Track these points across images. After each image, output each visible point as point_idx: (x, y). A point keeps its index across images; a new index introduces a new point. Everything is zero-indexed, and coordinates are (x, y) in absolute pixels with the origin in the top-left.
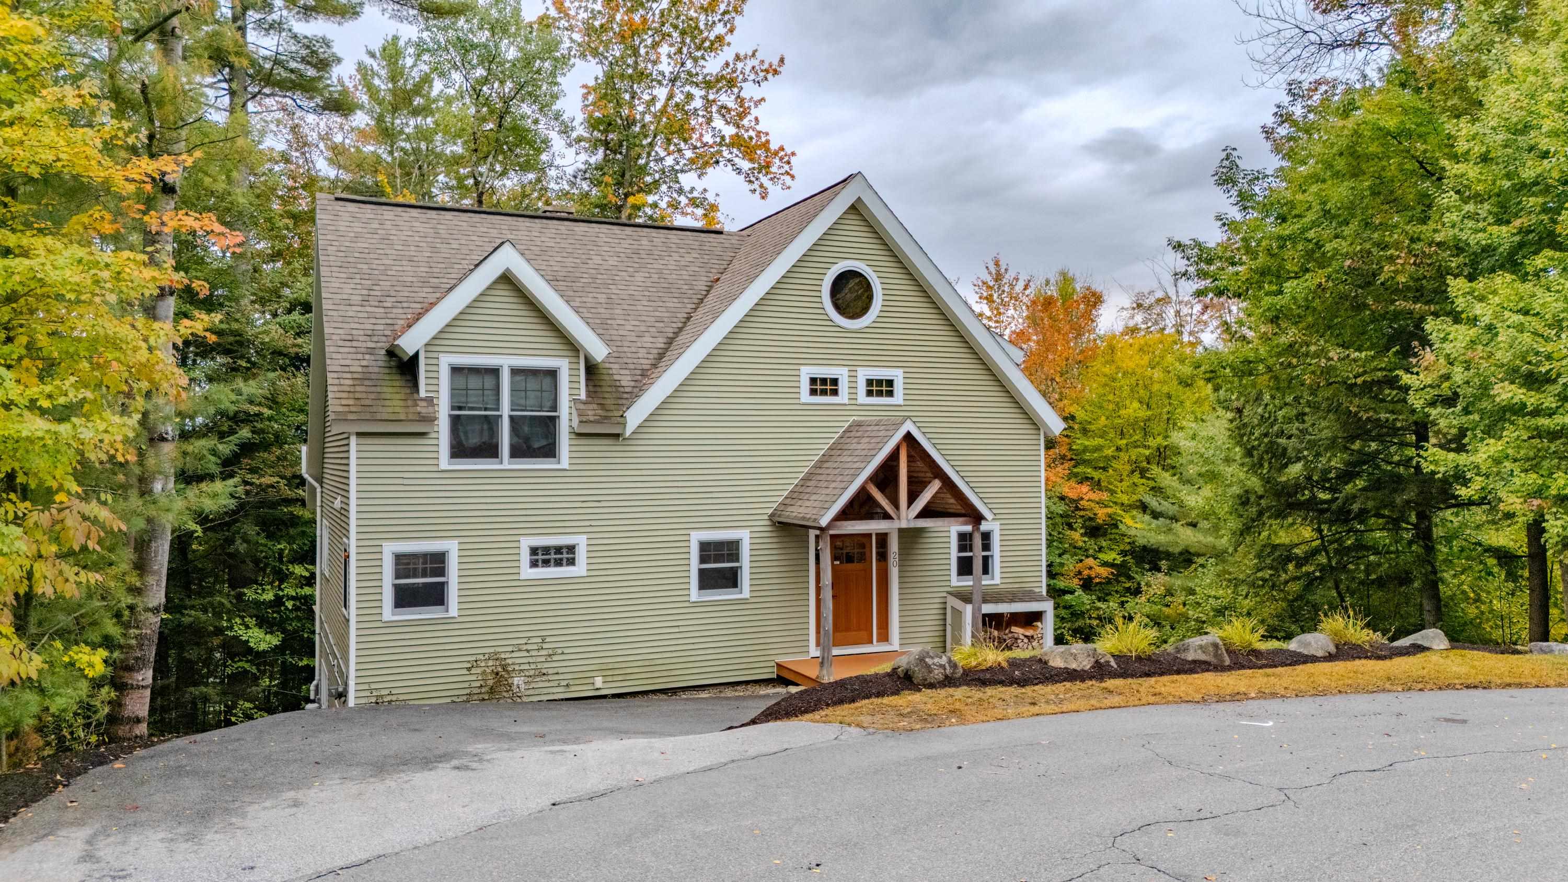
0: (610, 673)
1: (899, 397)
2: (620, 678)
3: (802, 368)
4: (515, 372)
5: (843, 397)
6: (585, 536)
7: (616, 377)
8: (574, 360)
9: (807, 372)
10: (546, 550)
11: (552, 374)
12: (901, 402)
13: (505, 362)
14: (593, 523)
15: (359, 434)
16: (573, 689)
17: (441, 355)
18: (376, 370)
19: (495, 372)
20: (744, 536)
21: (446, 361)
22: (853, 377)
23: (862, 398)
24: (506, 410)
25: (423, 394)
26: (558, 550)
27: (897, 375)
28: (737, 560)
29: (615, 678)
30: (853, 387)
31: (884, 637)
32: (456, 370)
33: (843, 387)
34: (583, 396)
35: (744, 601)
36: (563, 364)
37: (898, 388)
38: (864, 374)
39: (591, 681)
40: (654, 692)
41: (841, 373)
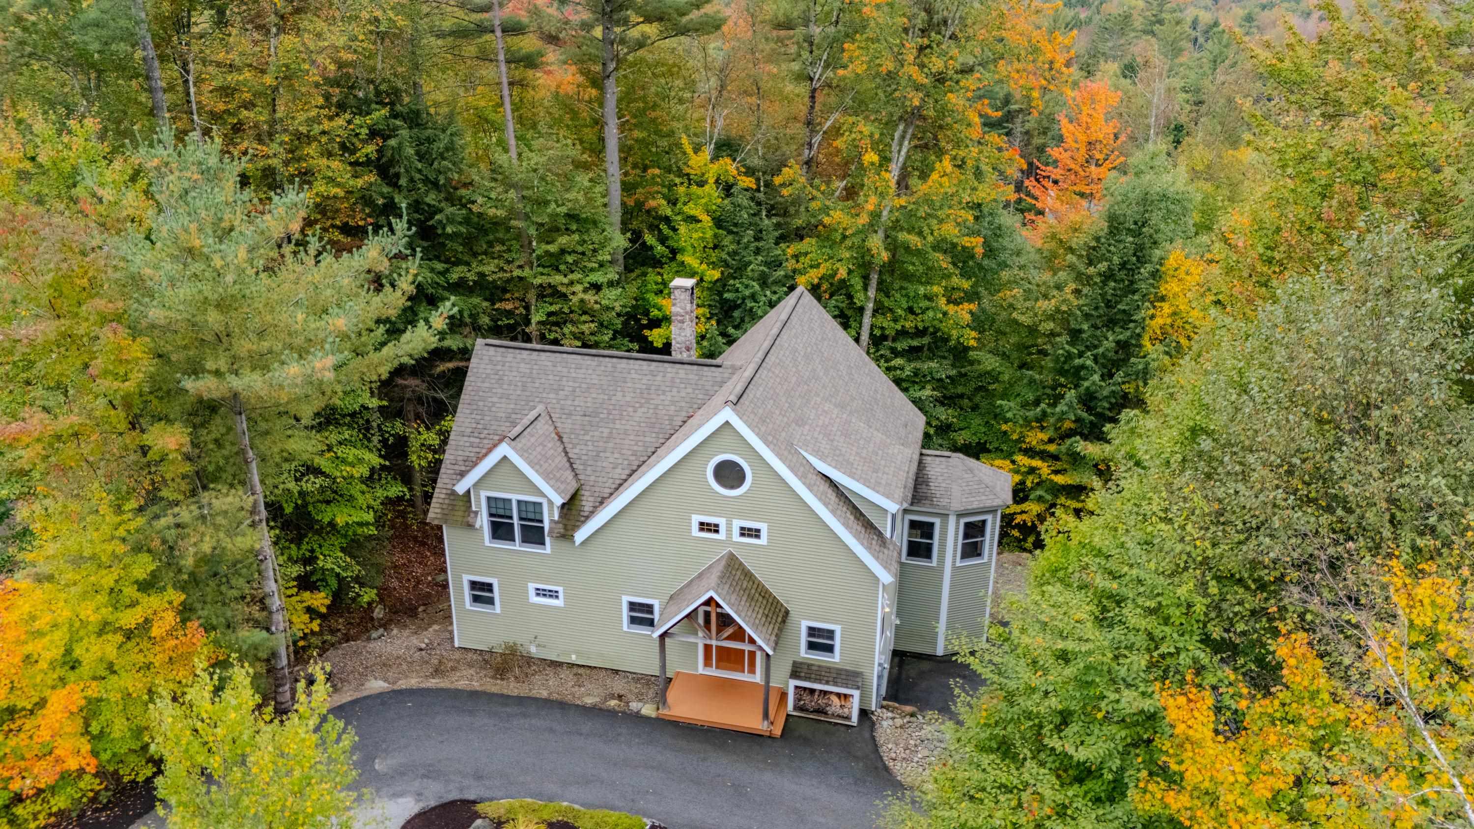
1: (764, 540)
3: (694, 515)
4: (519, 502)
5: (722, 536)
6: (563, 587)
7: (584, 503)
9: (696, 519)
10: (544, 590)
11: (540, 504)
12: (765, 544)
13: (514, 497)
14: (565, 582)
16: (561, 657)
17: (482, 491)
19: (510, 500)
20: (656, 602)
21: (484, 494)
22: (730, 524)
23: (736, 537)
24: (516, 521)
25: (473, 510)
26: (550, 591)
27: (763, 527)
28: (652, 614)
30: (730, 531)
31: (752, 671)
32: (490, 499)
33: (723, 529)
34: (556, 518)
36: (544, 501)
37: (764, 534)
38: (737, 524)
39: (570, 656)
41: (722, 522)
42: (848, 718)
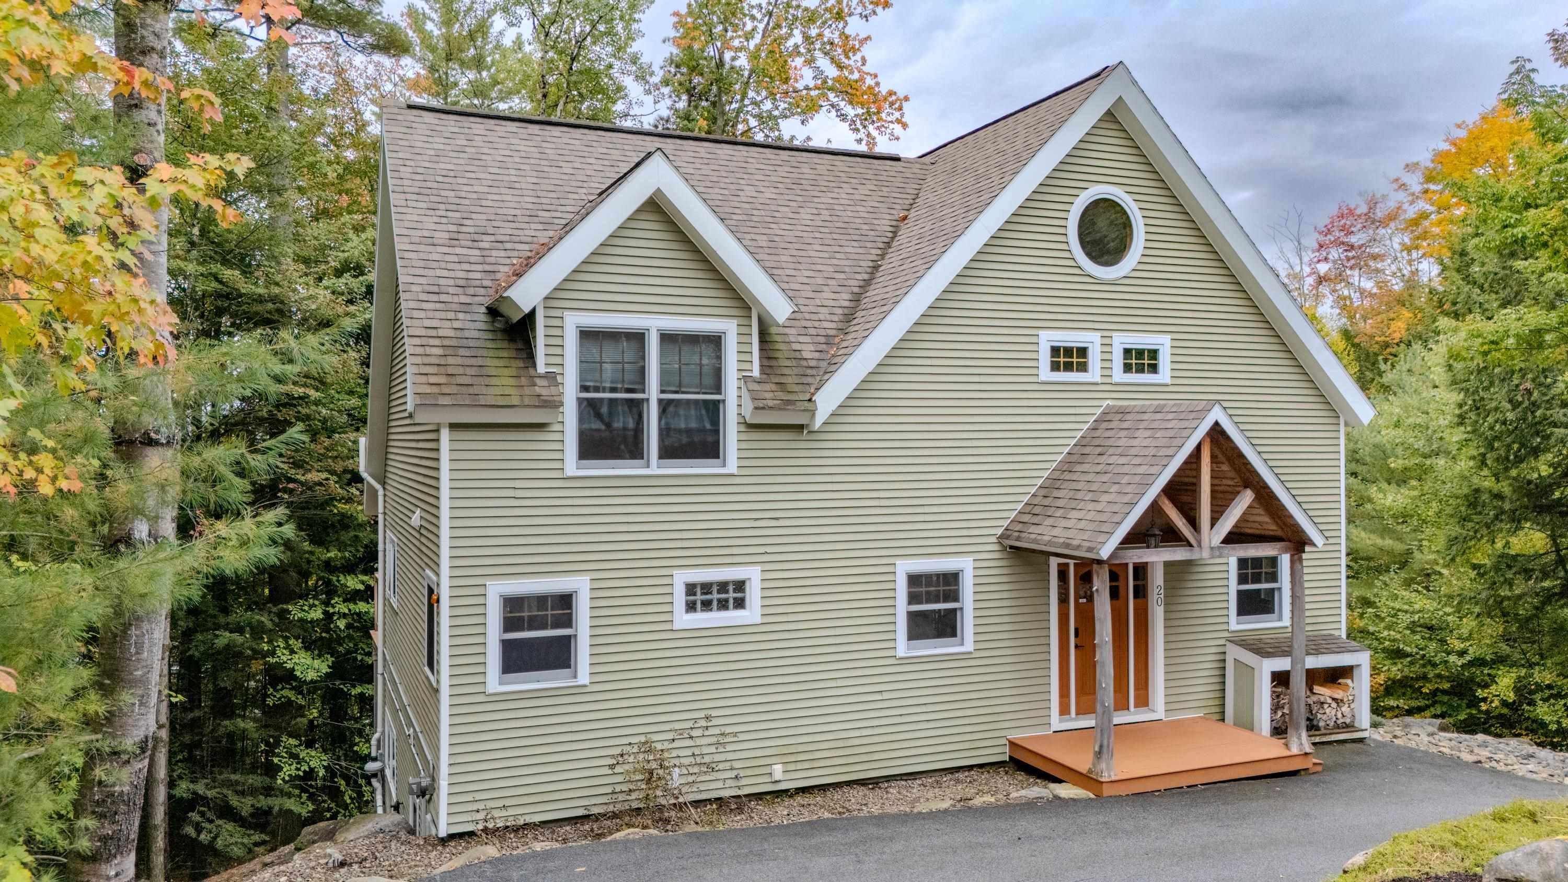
0: (792, 758)
1: (1164, 375)
2: (807, 765)
3: (1041, 333)
4: (667, 338)
5: (1094, 374)
6: (758, 568)
7: (796, 346)
8: (744, 321)
9: (1048, 338)
10: (706, 587)
11: (715, 341)
12: (1168, 380)
13: (653, 324)
14: (769, 549)
15: (453, 426)
16: (744, 782)
17: (566, 313)
18: (476, 334)
19: (638, 338)
20: (965, 565)
21: (573, 321)
22: (1107, 345)
23: (1119, 375)
24: (653, 392)
25: (541, 368)
26: (723, 586)
27: (1163, 343)
28: (956, 599)
29: (799, 766)
30: (1107, 361)
31: (1143, 701)
32: (587, 335)
33: (1094, 359)
34: (756, 373)
35: (966, 656)
36: (729, 328)
37: (1165, 361)
38: (1121, 341)
39: (766, 770)
40: (849, 783)
41: (1091, 339)
42: (1349, 727)
